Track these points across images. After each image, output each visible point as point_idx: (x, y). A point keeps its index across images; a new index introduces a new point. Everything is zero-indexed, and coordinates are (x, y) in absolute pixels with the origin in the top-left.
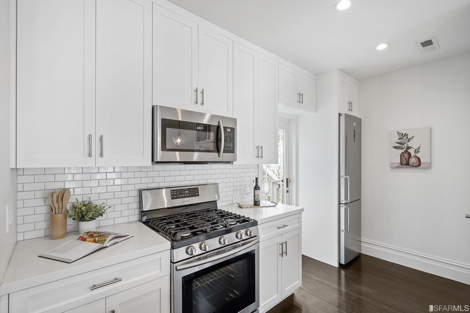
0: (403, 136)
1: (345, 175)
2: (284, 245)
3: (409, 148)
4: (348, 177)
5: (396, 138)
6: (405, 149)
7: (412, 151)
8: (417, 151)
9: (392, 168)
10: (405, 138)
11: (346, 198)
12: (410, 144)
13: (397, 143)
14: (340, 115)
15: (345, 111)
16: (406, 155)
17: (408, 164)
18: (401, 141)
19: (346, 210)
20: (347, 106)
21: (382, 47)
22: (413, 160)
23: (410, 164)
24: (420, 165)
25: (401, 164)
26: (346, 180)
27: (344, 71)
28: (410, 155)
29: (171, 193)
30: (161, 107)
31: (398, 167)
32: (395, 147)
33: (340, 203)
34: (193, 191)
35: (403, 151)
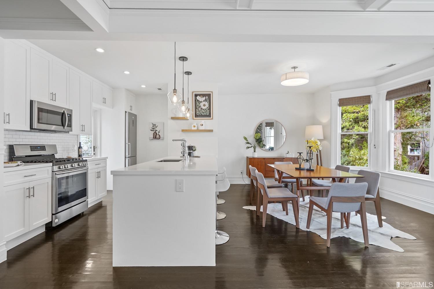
0: (154, 125)
1: (128, 143)
2: (99, 173)
3: (156, 131)
4: (130, 144)
5: (151, 126)
6: (155, 131)
7: (157, 132)
8: (159, 132)
9: (150, 140)
10: (155, 126)
11: (129, 154)
12: (157, 129)
13: (152, 128)
14: (126, 112)
15: (128, 110)
16: (155, 134)
17: (156, 138)
18: (153, 127)
19: (129, 160)
20: (129, 108)
21: (143, 86)
22: (158, 136)
23: (157, 138)
24: (160, 138)
25: (153, 138)
26: (129, 145)
27: (127, 90)
28: (156, 133)
29: (30, 147)
30: (38, 102)
31: (152, 139)
32: (151, 130)
33: (125, 157)
34: (43, 148)
35: (154, 132)
